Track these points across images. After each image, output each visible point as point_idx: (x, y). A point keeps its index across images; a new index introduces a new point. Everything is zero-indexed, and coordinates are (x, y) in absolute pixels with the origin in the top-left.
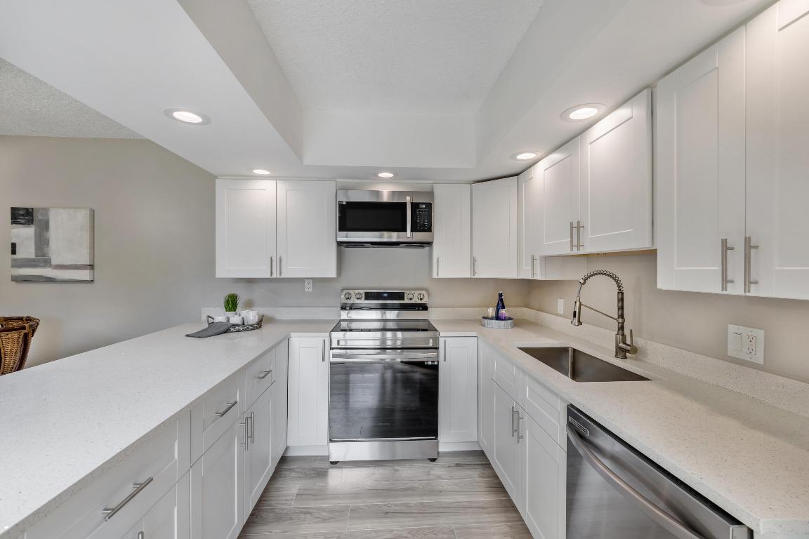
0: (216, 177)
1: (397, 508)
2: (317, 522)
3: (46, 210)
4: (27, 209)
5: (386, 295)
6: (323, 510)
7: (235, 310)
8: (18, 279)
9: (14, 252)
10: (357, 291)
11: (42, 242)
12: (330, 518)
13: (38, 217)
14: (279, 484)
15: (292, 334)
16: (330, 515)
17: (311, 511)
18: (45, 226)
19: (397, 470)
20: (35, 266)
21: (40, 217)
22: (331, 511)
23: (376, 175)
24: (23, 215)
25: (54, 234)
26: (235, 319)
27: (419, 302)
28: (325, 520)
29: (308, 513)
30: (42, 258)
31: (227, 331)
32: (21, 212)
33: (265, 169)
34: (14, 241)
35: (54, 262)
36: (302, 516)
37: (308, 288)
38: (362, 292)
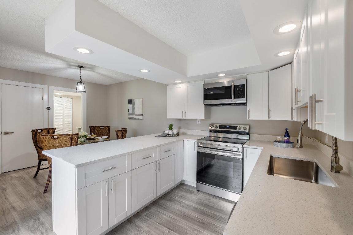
0: (167, 85)
1: (210, 214)
2: (181, 206)
3: (134, 100)
5: (228, 127)
6: (185, 204)
7: (172, 130)
8: (130, 118)
9: (129, 111)
10: (216, 125)
11: (133, 108)
12: (185, 207)
14: (177, 191)
15: (185, 139)
16: (186, 206)
17: (181, 202)
18: (134, 105)
19: (221, 202)
20: (132, 115)
21: (133, 102)
22: (187, 205)
23: (217, 75)
25: (136, 106)
26: (170, 132)
27: (244, 131)
28: (183, 207)
29: (180, 202)
30: (133, 113)
31: (166, 136)
32: (130, 101)
33: (179, 80)
34: (129, 108)
35: (135, 114)
36: (177, 203)
37: (198, 123)
38: (218, 125)
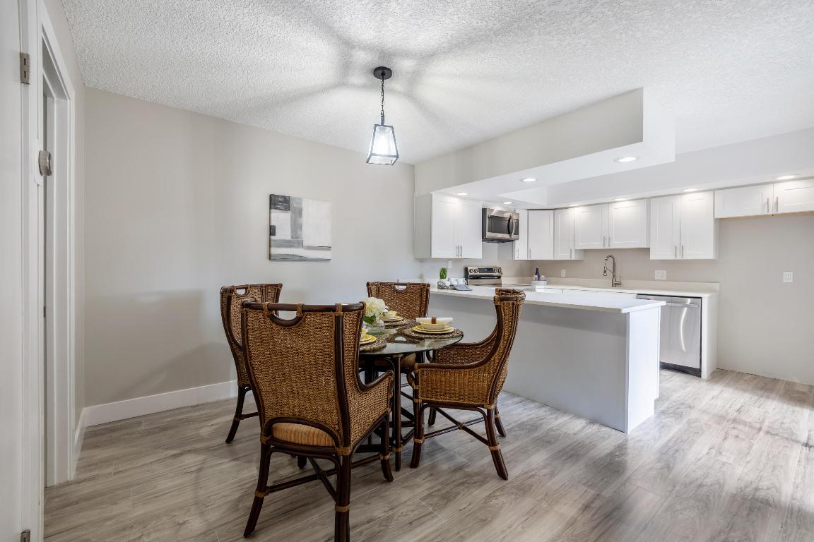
3: (300, 200)
4: (285, 197)
5: (486, 270)
7: (445, 278)
8: (277, 258)
9: (272, 233)
11: (296, 227)
13: (294, 204)
18: (299, 213)
20: (291, 247)
21: (295, 205)
24: (281, 202)
25: (306, 220)
30: (296, 241)
32: (280, 200)
34: (272, 224)
35: (306, 244)
38: (477, 268)
